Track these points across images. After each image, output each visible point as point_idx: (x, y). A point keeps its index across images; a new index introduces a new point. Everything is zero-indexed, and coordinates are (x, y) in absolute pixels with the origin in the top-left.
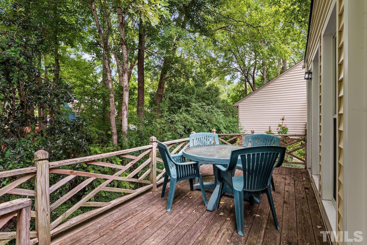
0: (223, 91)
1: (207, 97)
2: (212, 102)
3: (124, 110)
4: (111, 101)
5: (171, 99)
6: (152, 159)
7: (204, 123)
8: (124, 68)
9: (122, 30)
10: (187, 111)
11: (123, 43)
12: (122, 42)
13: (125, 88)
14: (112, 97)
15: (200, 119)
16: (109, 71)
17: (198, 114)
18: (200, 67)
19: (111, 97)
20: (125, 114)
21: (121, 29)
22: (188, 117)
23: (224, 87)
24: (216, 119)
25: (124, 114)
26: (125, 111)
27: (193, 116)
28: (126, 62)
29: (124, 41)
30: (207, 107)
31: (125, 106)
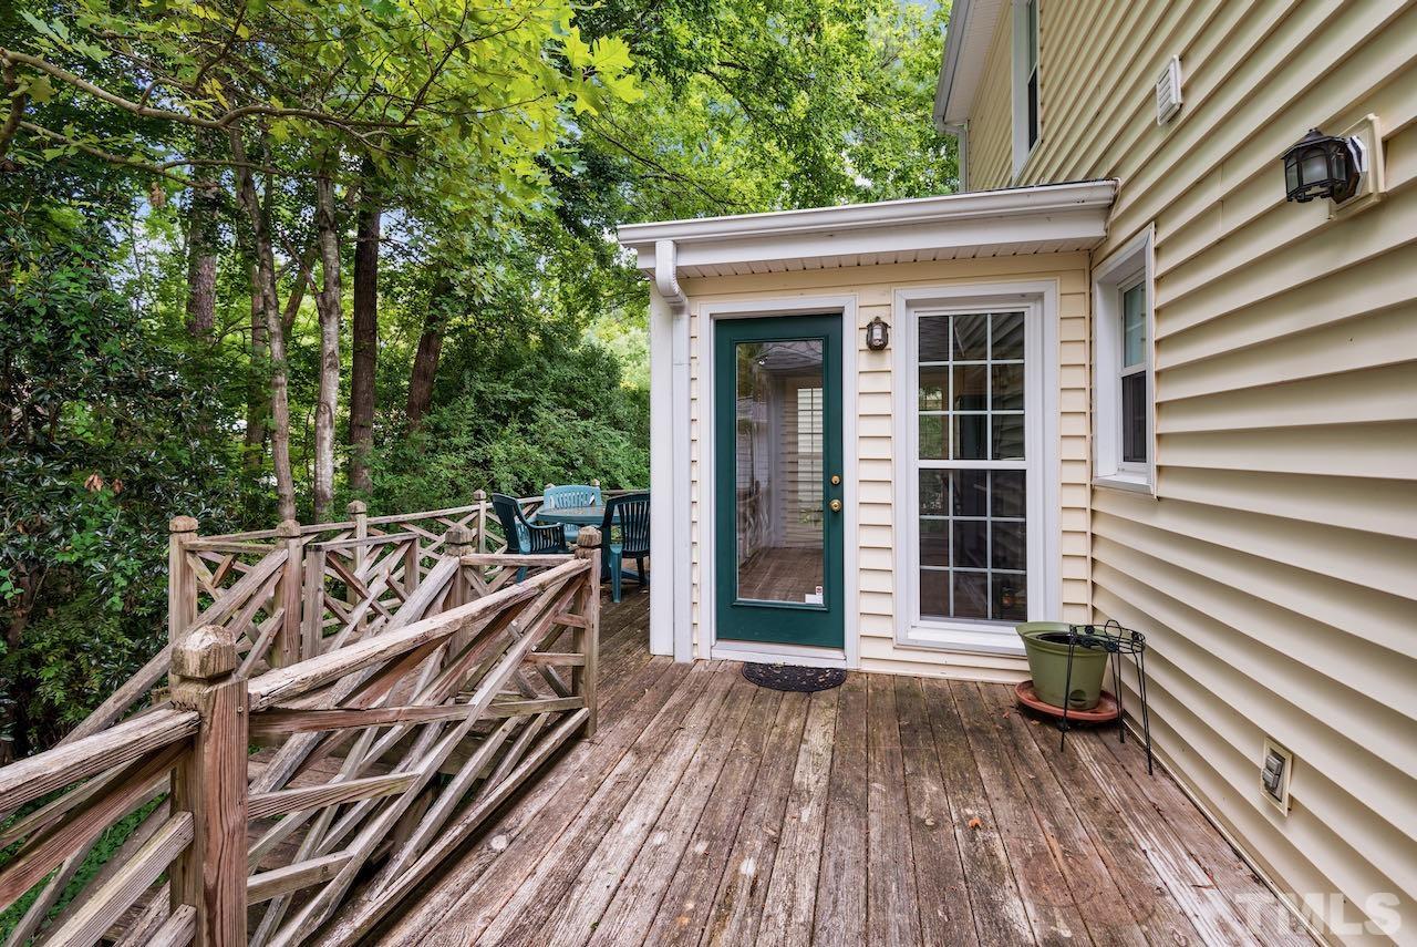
0: (644, 352)
1: (581, 389)
2: (596, 404)
3: (325, 427)
4: (278, 397)
5: (479, 397)
6: (478, 531)
7: (573, 467)
8: (328, 300)
9: (324, 189)
10: (524, 431)
11: (327, 225)
12: (325, 222)
13: (329, 360)
14: (282, 385)
15: (560, 454)
16: (274, 304)
17: (558, 441)
18: (560, 276)
19: (277, 385)
20: (328, 439)
21: (324, 186)
22: (533, 450)
23: (646, 334)
24: (607, 455)
25: (325, 438)
26: (328, 429)
27: (542, 449)
28: (335, 283)
29: (332, 220)
30: (582, 423)
31: (328, 415)
